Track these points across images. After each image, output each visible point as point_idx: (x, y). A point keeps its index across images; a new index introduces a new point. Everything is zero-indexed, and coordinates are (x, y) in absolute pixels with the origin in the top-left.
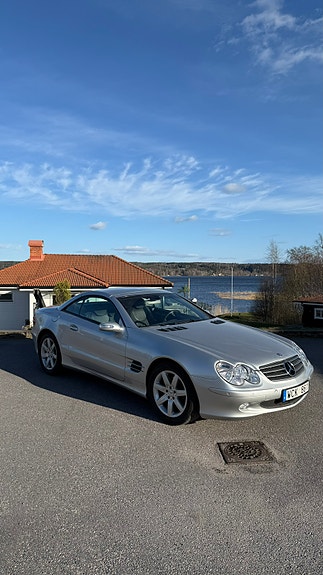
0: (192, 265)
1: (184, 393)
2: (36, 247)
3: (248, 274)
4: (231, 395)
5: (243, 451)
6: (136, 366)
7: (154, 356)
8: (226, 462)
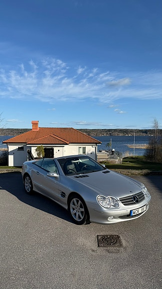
0: (115, 130)
1: (83, 210)
2: (35, 124)
3: (144, 135)
4: (104, 213)
5: (108, 241)
6: (63, 194)
7: (72, 190)
8: (98, 246)
